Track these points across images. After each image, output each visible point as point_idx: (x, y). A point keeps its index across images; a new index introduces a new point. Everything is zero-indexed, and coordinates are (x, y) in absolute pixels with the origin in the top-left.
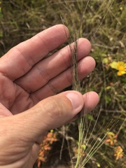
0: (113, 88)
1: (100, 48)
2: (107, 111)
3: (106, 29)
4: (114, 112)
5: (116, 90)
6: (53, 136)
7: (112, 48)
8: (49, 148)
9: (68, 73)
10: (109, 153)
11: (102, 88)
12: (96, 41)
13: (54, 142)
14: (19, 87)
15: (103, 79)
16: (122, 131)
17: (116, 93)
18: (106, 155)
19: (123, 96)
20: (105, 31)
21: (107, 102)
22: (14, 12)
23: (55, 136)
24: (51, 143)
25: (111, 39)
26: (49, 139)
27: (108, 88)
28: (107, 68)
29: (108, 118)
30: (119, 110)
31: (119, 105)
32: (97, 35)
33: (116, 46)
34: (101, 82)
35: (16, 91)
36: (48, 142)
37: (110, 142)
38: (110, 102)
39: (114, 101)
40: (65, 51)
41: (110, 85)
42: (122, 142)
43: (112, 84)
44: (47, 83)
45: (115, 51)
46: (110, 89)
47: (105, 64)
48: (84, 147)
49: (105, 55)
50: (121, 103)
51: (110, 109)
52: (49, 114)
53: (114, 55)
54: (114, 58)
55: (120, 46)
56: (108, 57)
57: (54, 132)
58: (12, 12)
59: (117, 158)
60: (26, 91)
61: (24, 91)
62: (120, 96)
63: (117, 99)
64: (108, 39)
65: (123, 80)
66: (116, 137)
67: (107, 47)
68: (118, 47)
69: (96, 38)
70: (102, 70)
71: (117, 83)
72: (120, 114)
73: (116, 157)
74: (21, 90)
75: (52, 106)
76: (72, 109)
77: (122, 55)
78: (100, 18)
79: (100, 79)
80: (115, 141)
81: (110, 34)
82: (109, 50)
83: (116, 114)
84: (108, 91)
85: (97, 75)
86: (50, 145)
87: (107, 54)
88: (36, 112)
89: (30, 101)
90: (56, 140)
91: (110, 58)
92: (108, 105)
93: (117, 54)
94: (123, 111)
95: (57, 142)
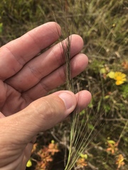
0: (112, 98)
1: (97, 59)
2: (106, 120)
3: (102, 40)
4: (114, 120)
5: (114, 99)
6: (54, 147)
7: (109, 59)
8: (51, 160)
9: (61, 71)
10: (110, 162)
11: (101, 97)
12: (93, 53)
13: (55, 153)
14: (10, 87)
15: (101, 89)
16: (122, 140)
17: (115, 102)
18: (108, 164)
19: (121, 105)
20: (101, 43)
21: (106, 111)
22: (13, 26)
23: (56, 147)
24: (53, 154)
25: (108, 50)
26: (50, 150)
27: (107, 97)
28: (105, 78)
29: (108, 127)
30: (119, 118)
31: (118, 113)
32: (94, 47)
33: (113, 56)
34: (100, 92)
35: (7, 92)
36: (50, 153)
37: (111, 151)
38: (109, 111)
39: (113, 110)
40: (57, 48)
41: (108, 94)
42: (122, 150)
43: (110, 93)
44: (40, 82)
45: (112, 61)
46: (109, 98)
47: (103, 74)
48: (86, 156)
49: (103, 66)
50: (119, 111)
51: (110, 117)
52: (42, 116)
53: (111, 65)
54: (111, 68)
55: (116, 56)
56: (105, 67)
57: (55, 143)
58: (11, 26)
59: (119, 167)
60: (17, 90)
61: (15, 91)
62: (118, 104)
63: (116, 108)
64: (105, 50)
65: (121, 89)
66: (117, 145)
67: (103, 58)
68: (114, 58)
69: (93, 50)
70: (100, 80)
71: (115, 92)
72: (120, 122)
73: (118, 165)
74: (12, 90)
75: (44, 108)
76: (65, 109)
77: (119, 65)
78: (96, 30)
79: (99, 89)
80: (116, 149)
81: (106, 46)
82: (106, 60)
83: (116, 122)
84: (107, 100)
85: (95, 85)
86: (52, 157)
87: (104, 64)
88: (28, 115)
89: (22, 100)
90: (57, 151)
91: (107, 69)
92: (108, 113)
93: (114, 64)
94: (122, 118)
95: (59, 153)
